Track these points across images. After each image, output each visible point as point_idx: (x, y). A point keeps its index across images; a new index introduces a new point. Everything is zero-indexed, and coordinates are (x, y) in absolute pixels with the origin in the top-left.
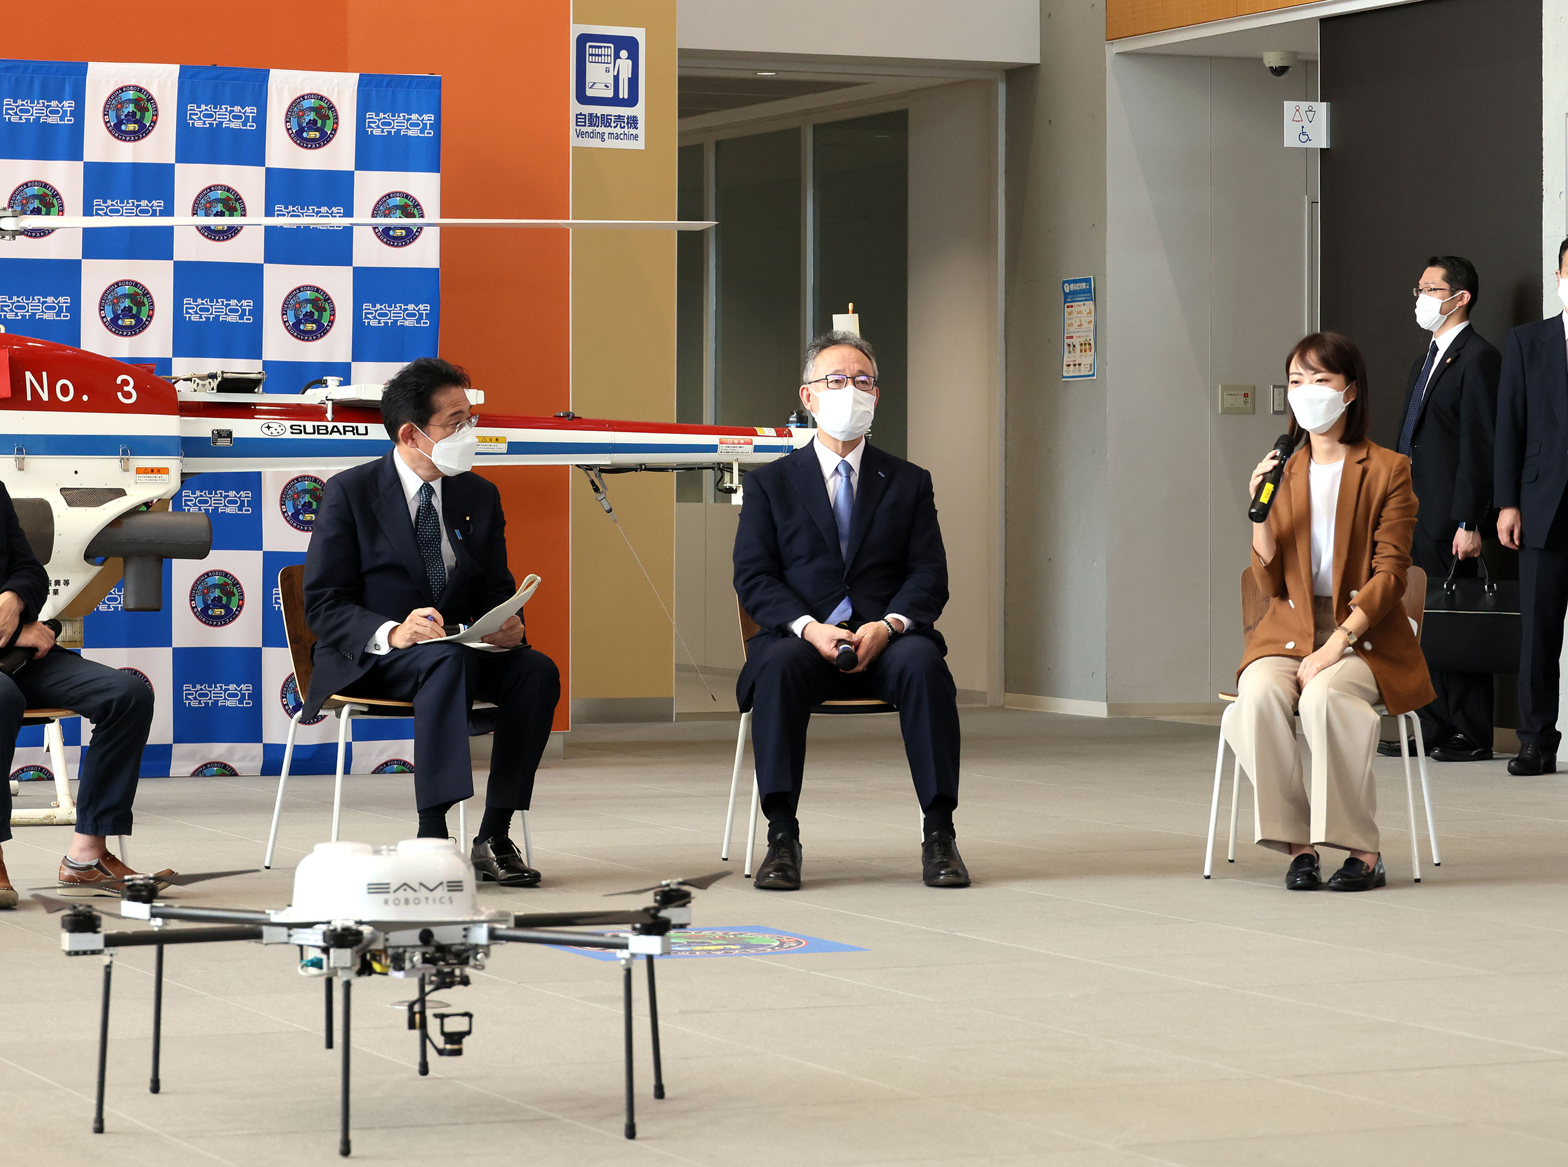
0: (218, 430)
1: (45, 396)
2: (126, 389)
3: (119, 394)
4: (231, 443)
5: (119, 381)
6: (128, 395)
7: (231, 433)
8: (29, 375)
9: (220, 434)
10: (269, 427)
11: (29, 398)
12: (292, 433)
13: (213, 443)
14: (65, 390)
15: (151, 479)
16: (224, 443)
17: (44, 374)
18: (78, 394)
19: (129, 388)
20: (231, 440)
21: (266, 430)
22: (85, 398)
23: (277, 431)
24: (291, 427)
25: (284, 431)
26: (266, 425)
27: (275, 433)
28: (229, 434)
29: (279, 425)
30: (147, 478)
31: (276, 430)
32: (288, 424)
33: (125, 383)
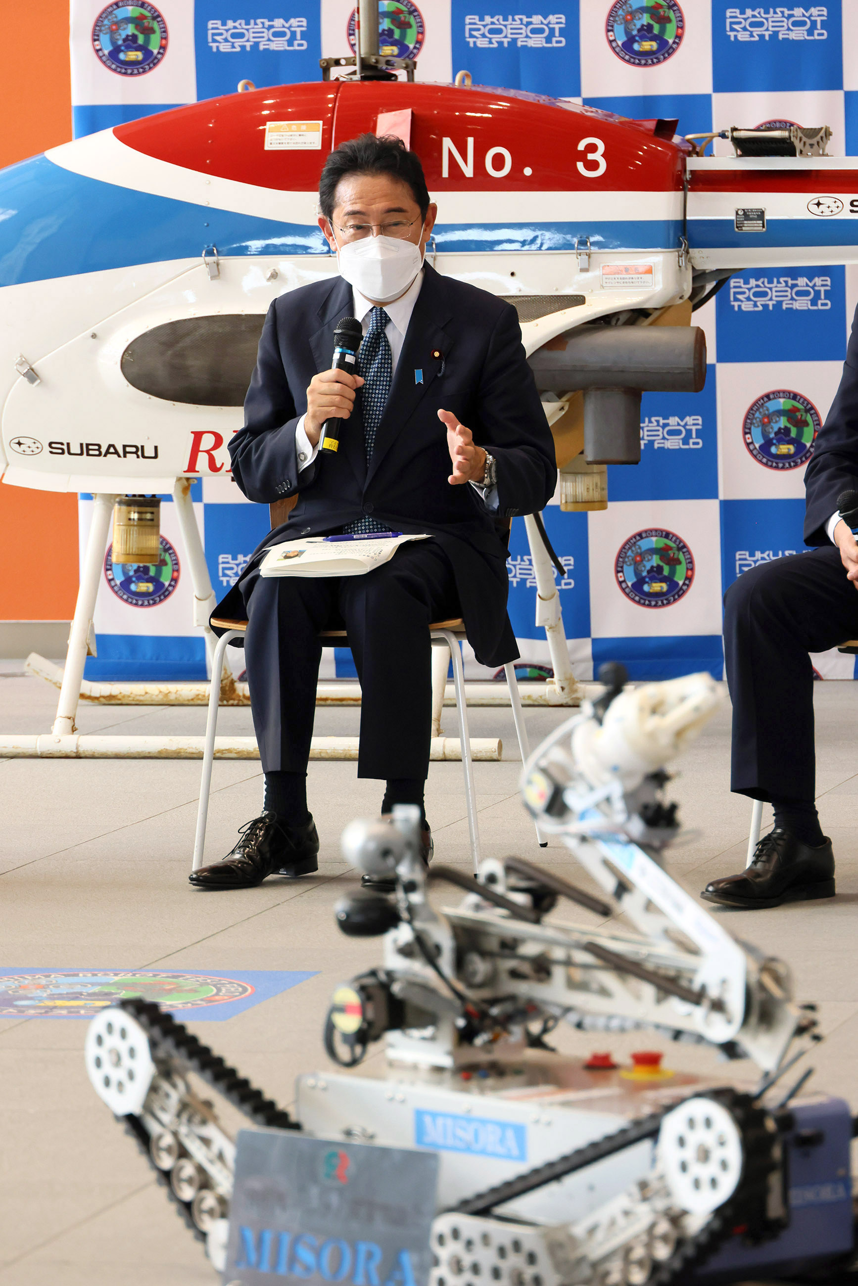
0: (744, 210)
1: (468, 171)
2: (590, 156)
3: (580, 166)
4: (763, 227)
5: (581, 146)
6: (593, 166)
7: (763, 213)
8: (447, 143)
9: (746, 215)
10: (818, 204)
11: (445, 174)
12: (852, 211)
13: (737, 227)
14: (498, 162)
15: (625, 281)
16: (753, 227)
17: (470, 141)
18: (517, 167)
19: (597, 156)
20: (763, 224)
21: (814, 208)
22: (528, 171)
23: (830, 209)
24: (852, 204)
25: (840, 209)
26: (816, 201)
27: (827, 212)
28: (761, 214)
29: (834, 200)
30: (619, 280)
31: (829, 207)
32: (847, 198)
33: (592, 148)
